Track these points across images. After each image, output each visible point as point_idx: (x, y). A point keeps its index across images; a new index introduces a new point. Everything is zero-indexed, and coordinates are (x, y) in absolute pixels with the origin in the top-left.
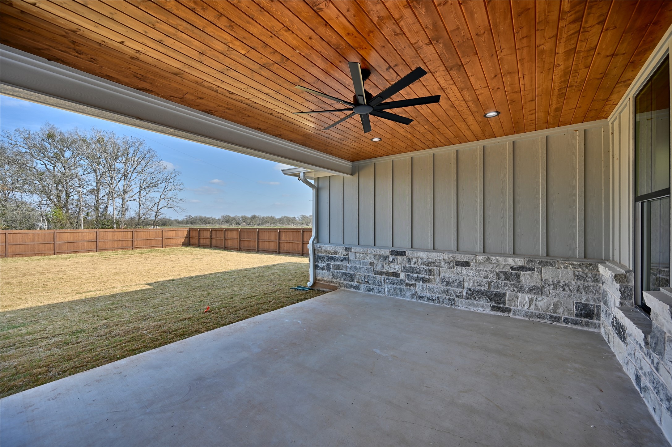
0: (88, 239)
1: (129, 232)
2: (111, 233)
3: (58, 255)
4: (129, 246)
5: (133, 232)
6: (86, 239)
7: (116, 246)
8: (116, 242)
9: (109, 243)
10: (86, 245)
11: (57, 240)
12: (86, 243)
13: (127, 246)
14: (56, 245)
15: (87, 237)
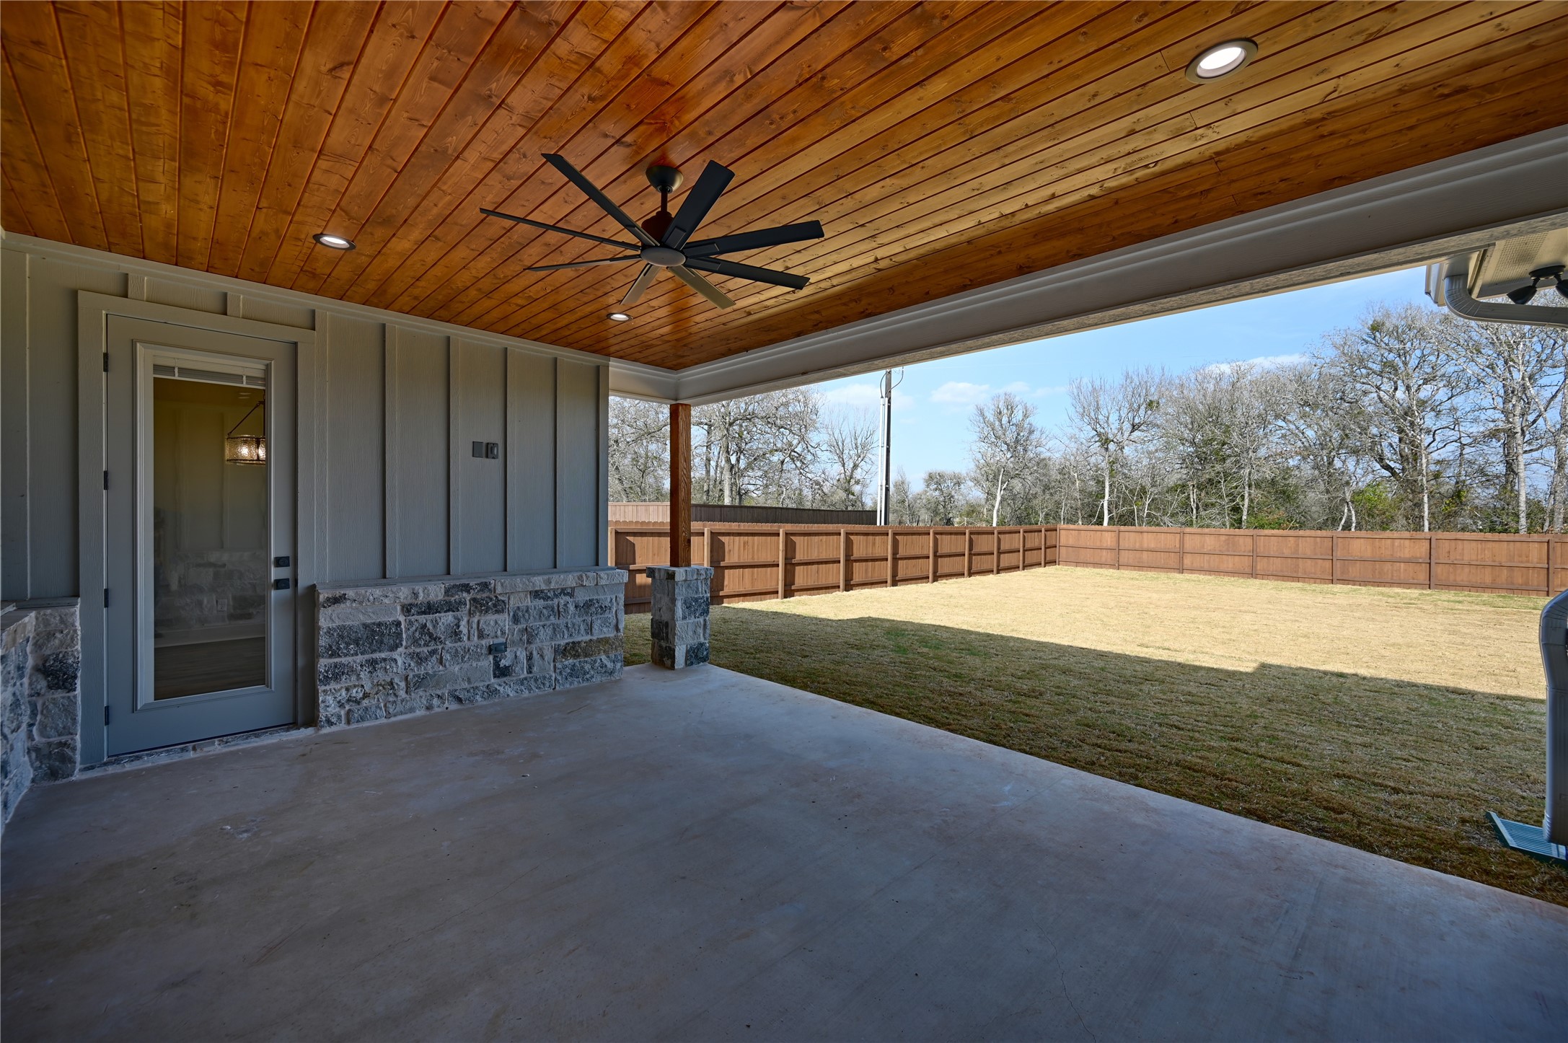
0: (1407, 556)
1: (1536, 545)
2: (1474, 544)
3: (1339, 586)
4: (1536, 583)
5: (1548, 542)
6: (1402, 556)
7: (1488, 580)
8: (1488, 570)
9: (1467, 569)
10: (1402, 570)
11: (1339, 553)
12: (1402, 565)
13: (1527, 584)
14: (1338, 565)
15: (1407, 551)
